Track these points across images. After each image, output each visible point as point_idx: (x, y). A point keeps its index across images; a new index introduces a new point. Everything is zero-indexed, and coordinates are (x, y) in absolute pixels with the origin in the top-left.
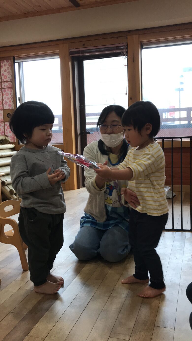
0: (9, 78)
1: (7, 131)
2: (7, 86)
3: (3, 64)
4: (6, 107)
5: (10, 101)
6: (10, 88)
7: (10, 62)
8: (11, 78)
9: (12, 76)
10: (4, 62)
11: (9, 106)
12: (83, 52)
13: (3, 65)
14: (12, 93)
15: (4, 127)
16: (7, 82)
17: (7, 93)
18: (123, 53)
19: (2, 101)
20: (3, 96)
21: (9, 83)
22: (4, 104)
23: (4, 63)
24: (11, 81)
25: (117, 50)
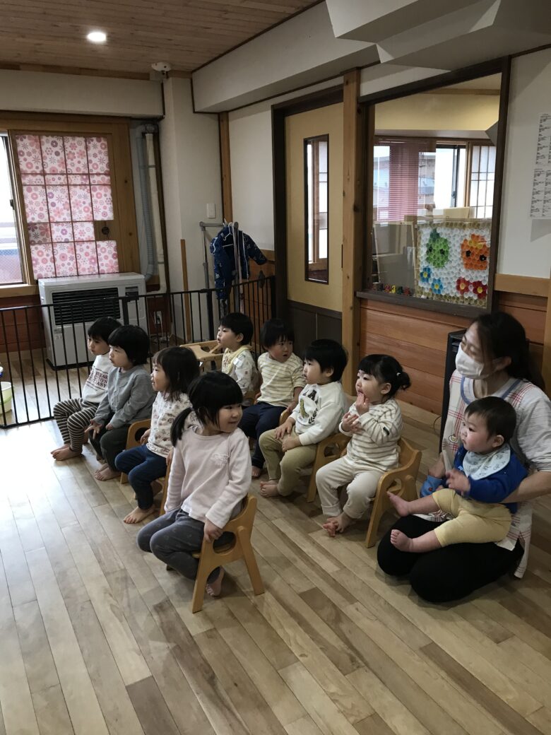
4: (99, 217)
16: (98, 174)
17: (99, 193)
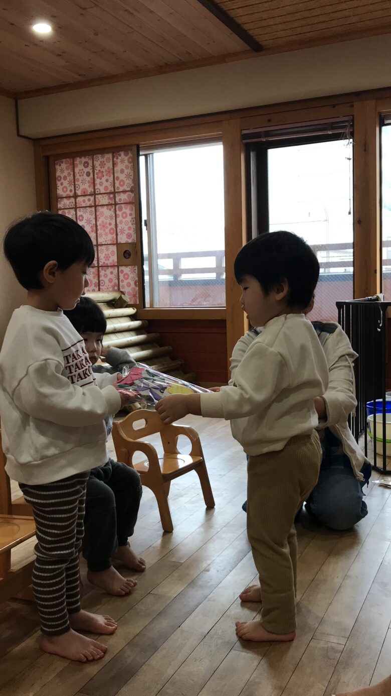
0: (128, 184)
1: (123, 284)
2: (125, 199)
3: (117, 158)
5: (129, 228)
6: (130, 203)
7: (130, 155)
8: (133, 185)
9: (134, 181)
10: (120, 155)
11: (127, 238)
12: (267, 134)
13: (119, 161)
14: (133, 212)
15: (118, 276)
18: (344, 135)
19: (115, 228)
20: (117, 219)
21: (128, 193)
22: (119, 234)
23: (120, 158)
24: (131, 191)
25: (333, 128)
